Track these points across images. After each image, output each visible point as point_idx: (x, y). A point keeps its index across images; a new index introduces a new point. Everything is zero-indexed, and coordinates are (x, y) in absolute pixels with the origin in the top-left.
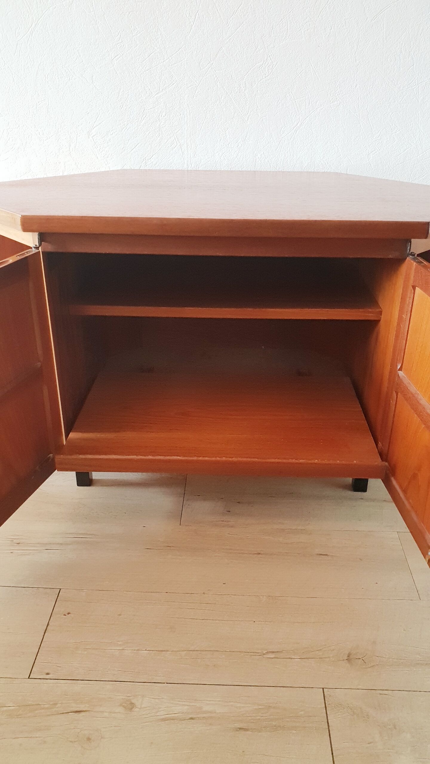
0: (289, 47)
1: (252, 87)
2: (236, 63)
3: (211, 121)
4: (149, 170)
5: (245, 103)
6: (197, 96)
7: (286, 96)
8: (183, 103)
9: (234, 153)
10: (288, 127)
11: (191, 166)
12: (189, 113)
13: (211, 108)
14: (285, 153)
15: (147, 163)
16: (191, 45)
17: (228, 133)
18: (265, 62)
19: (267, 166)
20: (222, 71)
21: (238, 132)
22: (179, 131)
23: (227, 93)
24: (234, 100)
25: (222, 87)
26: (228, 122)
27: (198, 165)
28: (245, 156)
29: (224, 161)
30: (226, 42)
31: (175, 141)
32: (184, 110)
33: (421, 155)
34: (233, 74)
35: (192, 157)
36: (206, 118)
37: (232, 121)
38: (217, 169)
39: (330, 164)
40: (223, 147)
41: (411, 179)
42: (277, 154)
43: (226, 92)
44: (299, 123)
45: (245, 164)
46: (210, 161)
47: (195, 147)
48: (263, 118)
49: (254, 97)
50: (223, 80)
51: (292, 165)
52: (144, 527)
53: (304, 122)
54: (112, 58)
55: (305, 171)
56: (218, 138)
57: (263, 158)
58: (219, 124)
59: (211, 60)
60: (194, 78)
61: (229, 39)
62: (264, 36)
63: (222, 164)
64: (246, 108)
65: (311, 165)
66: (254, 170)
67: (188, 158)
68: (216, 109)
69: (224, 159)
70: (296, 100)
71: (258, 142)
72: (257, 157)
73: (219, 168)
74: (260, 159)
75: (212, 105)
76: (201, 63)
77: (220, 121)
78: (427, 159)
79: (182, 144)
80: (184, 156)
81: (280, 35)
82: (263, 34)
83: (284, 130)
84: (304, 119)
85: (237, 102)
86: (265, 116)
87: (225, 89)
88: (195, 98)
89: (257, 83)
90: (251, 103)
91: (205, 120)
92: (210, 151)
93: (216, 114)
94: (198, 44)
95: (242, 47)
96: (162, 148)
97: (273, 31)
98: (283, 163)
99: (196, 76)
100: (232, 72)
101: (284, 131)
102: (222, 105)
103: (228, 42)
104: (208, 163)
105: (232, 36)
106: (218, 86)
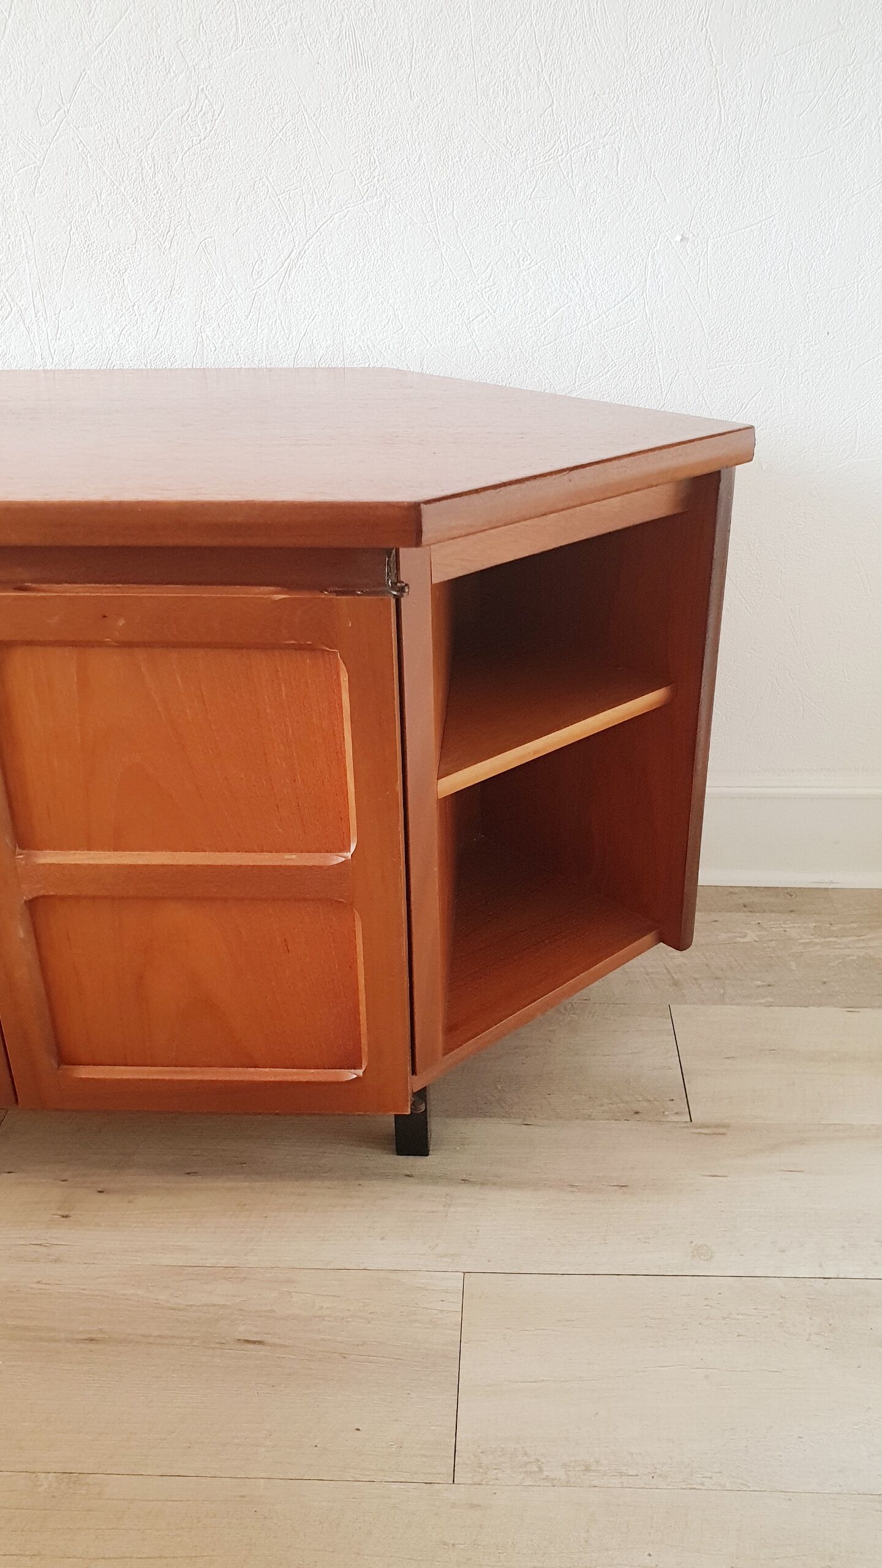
0: (247, 67)
1: (170, 165)
2: (124, 108)
3: (84, 251)
5: (158, 205)
6: (41, 193)
7: (255, 188)
8: (11, 209)
9: (149, 327)
10: (269, 263)
11: (50, 359)
12: (29, 232)
13: (80, 221)
14: (270, 324)
17: (128, 280)
18: (193, 103)
20: (92, 129)
21: (152, 277)
22: (13, 276)
23: (113, 181)
24: (132, 200)
26: (123, 252)
27: (68, 357)
28: (174, 333)
29: (127, 347)
30: (93, 58)
32: (15, 224)
33: (594, 323)
34: (121, 136)
35: (50, 338)
36: (72, 243)
37: (133, 250)
38: (113, 365)
39: (379, 348)
40: (121, 314)
41: (577, 380)
42: (251, 328)
43: (109, 180)
44: (295, 251)
45: (177, 352)
46: (94, 348)
47: (55, 314)
48: (206, 241)
49: (179, 191)
50: (100, 150)
53: (306, 247)
55: (323, 366)
56: (106, 291)
57: (219, 338)
58: (105, 259)
59: (63, 103)
60: (28, 147)
62: (182, 41)
63: (122, 353)
64: (162, 218)
66: (202, 367)
67: (42, 341)
68: (91, 223)
69: (127, 341)
70: (280, 197)
71: (202, 300)
72: (204, 337)
73: (118, 362)
74: (211, 339)
75: (82, 213)
76: (41, 111)
77: (105, 250)
78: (612, 331)
79: (23, 308)
80: (32, 336)
81: (220, 37)
82: (181, 35)
83: (260, 268)
84: (304, 241)
85: (139, 203)
86: (211, 237)
87: (107, 172)
88: (37, 195)
89: (180, 158)
90: (173, 207)
91: (70, 249)
92: (91, 323)
93: (94, 235)
94: (26, 64)
95: (133, 67)
97: (203, 26)
98: (268, 348)
99: (33, 142)
100: (116, 131)
101: (260, 273)
102: (104, 213)
103: (98, 56)
104: (90, 352)
105: (106, 43)
106: (88, 167)
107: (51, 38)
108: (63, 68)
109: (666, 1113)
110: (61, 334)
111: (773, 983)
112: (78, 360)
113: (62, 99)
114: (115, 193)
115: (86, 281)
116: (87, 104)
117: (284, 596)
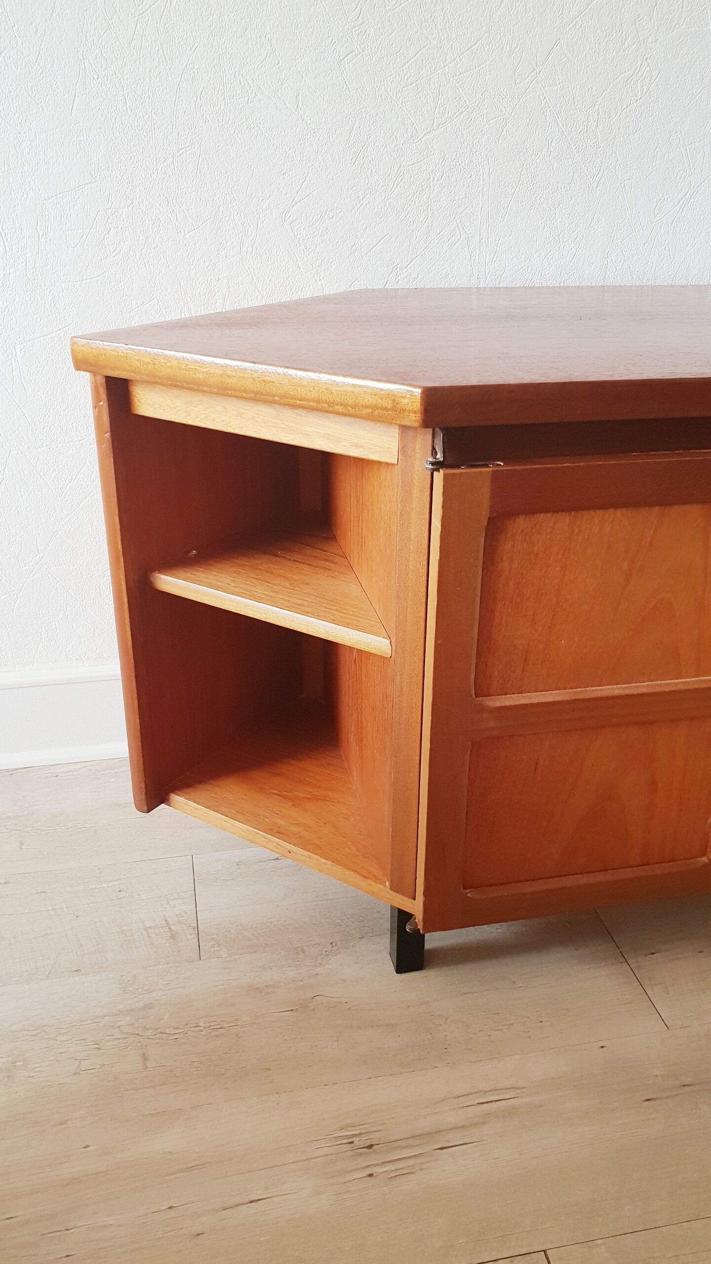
4: (403, 289)
15: (400, 277)
16: (500, 33)
19: (627, 277)
25: (555, 121)
31: (457, 229)
51: (670, 273)
52: (602, 1047)
54: (341, 58)
61: (574, 22)
65: (703, 273)
96: (430, 245)
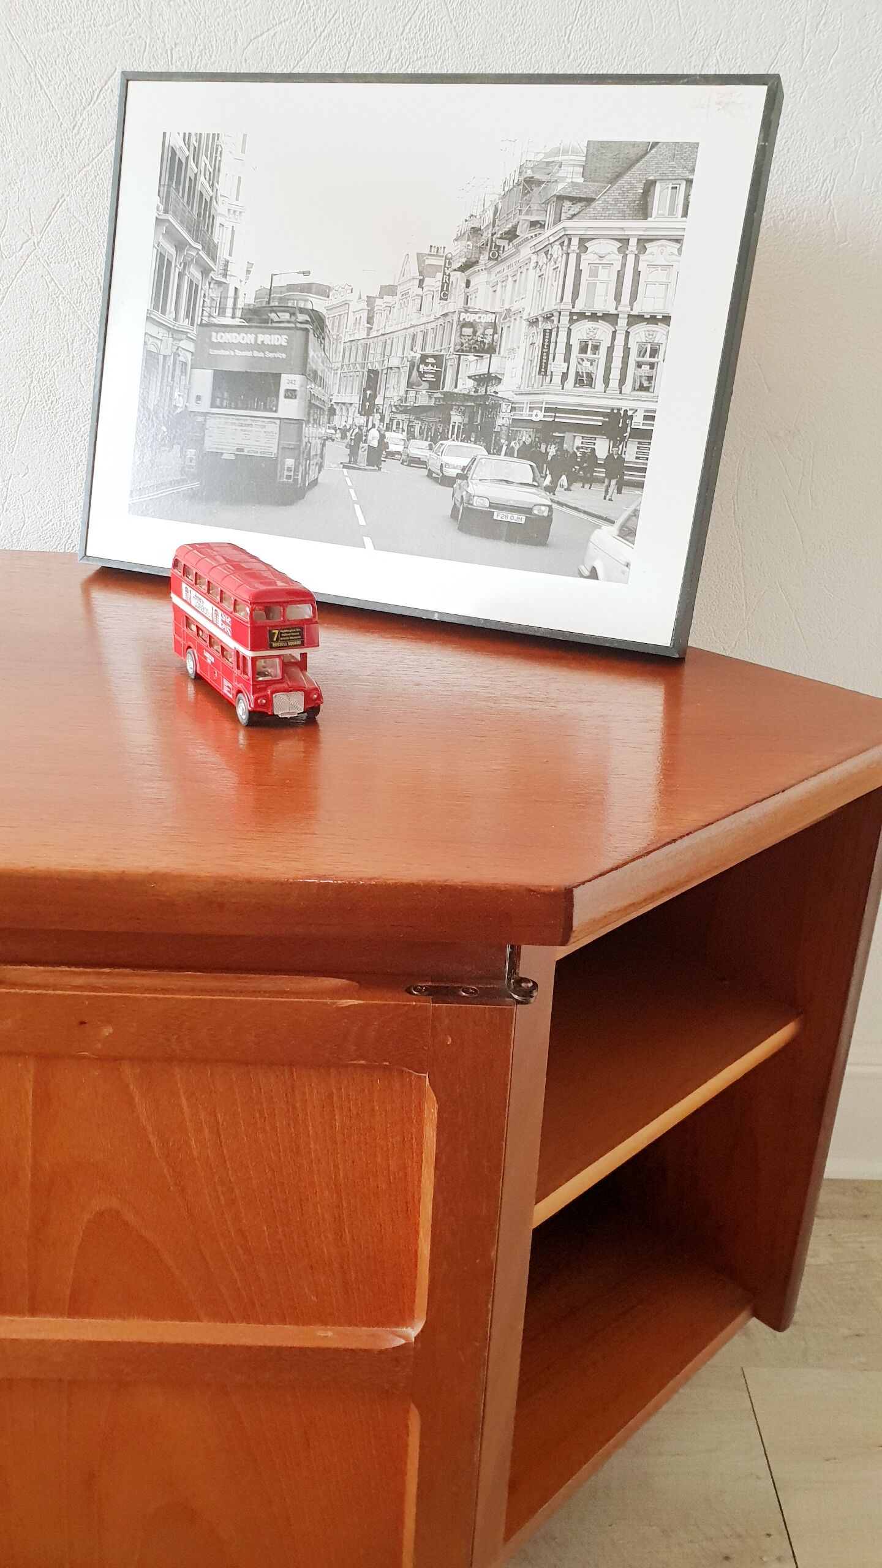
3: (46, 408)
13: (43, 373)
20: (68, 266)
23: (89, 329)
27: (18, 532)
30: (74, 182)
36: (31, 398)
43: (84, 326)
46: (51, 524)
50: (75, 291)
56: (70, 457)
58: (71, 419)
59: (32, 233)
68: (58, 375)
91: (29, 404)
92: (48, 493)
93: (60, 391)
103: (81, 180)
104: (44, 528)
105: (93, 166)
106: (59, 309)
107: (23, 155)
108: (35, 192)
109: (765, 1559)
110: (9, 504)
111: (862, 1332)
112: (29, 536)
113: (32, 229)
114: (91, 342)
115: (45, 443)
116: (64, 236)
117: (356, 1002)
